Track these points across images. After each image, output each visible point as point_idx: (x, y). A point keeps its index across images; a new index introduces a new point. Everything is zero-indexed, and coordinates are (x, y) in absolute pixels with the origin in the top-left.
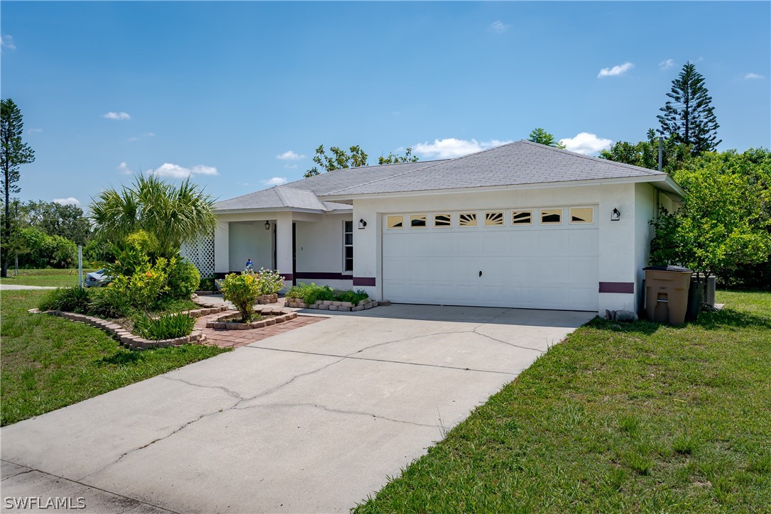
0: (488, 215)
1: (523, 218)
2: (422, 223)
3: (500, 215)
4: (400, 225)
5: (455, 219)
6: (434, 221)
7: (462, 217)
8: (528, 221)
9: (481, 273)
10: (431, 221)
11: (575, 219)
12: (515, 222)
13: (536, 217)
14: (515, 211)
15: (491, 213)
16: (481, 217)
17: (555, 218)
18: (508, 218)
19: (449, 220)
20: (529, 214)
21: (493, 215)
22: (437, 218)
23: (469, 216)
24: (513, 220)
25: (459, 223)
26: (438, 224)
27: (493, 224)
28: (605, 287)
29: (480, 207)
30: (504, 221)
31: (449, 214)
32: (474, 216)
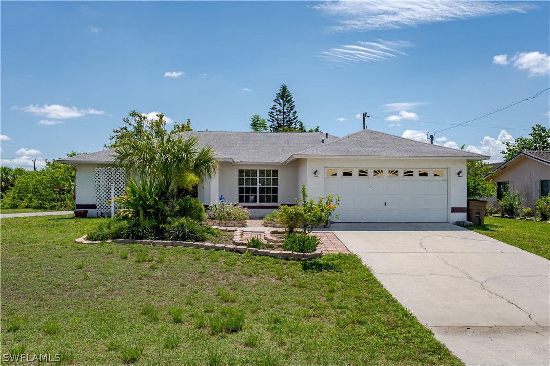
0: (390, 171)
1: (409, 174)
2: (350, 174)
3: (397, 172)
4: (335, 175)
5: (370, 173)
6: (358, 173)
7: (375, 172)
8: (412, 175)
9: (386, 204)
10: (355, 173)
11: (435, 175)
12: (405, 176)
13: (416, 173)
14: (405, 170)
15: (391, 170)
16: (386, 172)
17: (425, 175)
18: (401, 173)
19: (367, 173)
20: (412, 172)
21: (392, 171)
22: (359, 172)
23: (379, 171)
24: (403, 174)
25: (373, 175)
26: (360, 175)
27: (393, 177)
28: (454, 210)
29: (386, 167)
30: (399, 175)
31: (366, 169)
32: (382, 171)
